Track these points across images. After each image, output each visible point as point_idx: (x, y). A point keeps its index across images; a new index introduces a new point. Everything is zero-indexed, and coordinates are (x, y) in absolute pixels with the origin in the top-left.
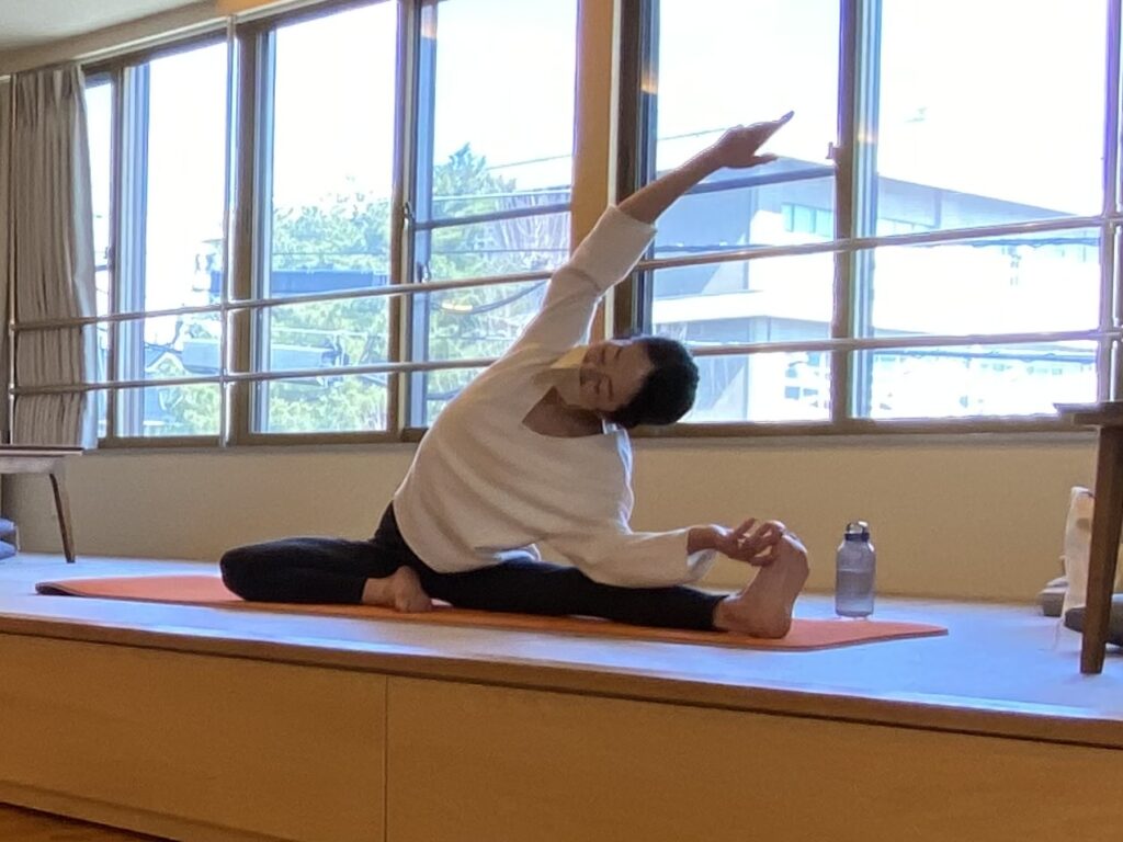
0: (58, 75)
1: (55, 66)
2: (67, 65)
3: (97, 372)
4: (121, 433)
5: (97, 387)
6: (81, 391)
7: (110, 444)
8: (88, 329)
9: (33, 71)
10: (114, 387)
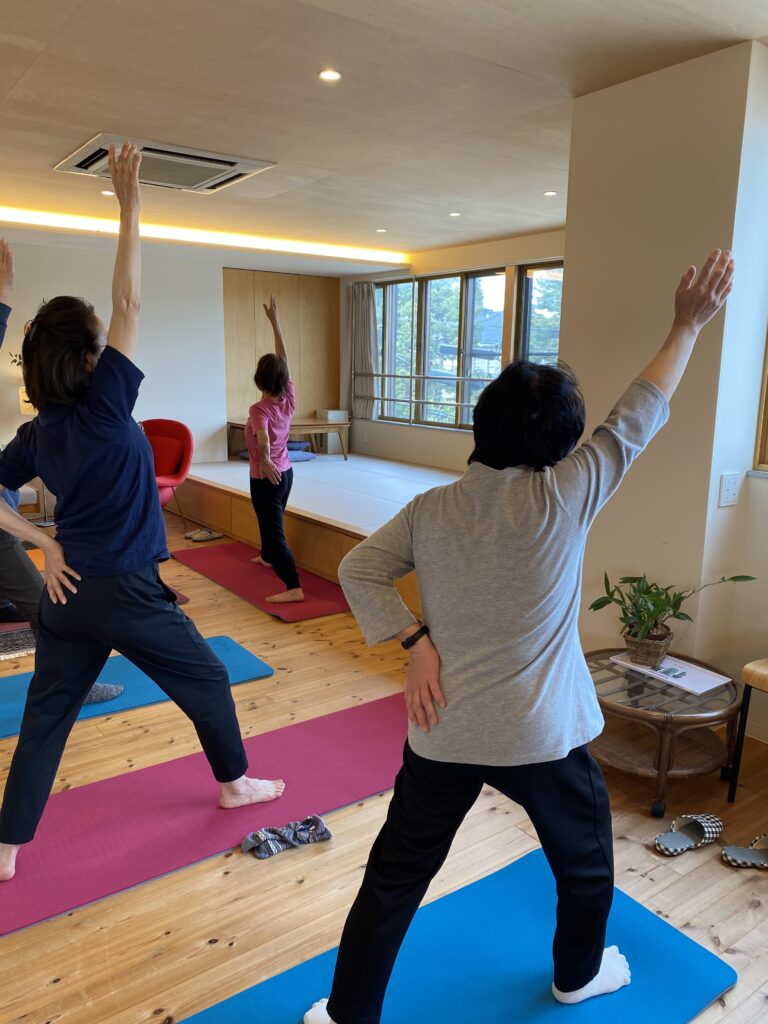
0: (365, 286)
1: (365, 283)
2: (368, 283)
3: (377, 394)
4: (386, 414)
5: (378, 399)
6: (373, 399)
7: (382, 417)
8: (375, 378)
9: (358, 284)
10: (383, 400)
